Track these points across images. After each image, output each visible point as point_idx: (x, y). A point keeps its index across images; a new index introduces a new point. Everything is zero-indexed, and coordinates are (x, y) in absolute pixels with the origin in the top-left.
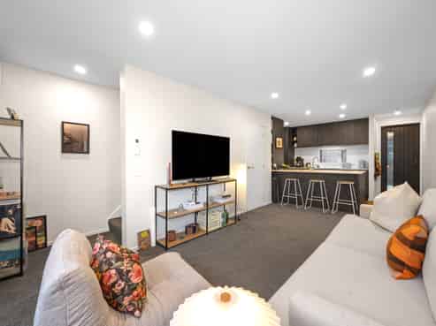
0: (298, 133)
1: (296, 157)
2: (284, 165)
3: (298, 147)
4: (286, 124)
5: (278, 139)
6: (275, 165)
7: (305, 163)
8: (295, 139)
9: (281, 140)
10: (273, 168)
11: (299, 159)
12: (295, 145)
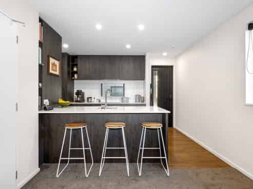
0: (79, 62)
1: (75, 91)
2: (61, 101)
3: (78, 79)
4: (65, 46)
5: (52, 60)
6: (46, 102)
7: (86, 97)
8: (75, 69)
9: (57, 63)
10: (42, 106)
11: (79, 93)
12: (76, 76)
